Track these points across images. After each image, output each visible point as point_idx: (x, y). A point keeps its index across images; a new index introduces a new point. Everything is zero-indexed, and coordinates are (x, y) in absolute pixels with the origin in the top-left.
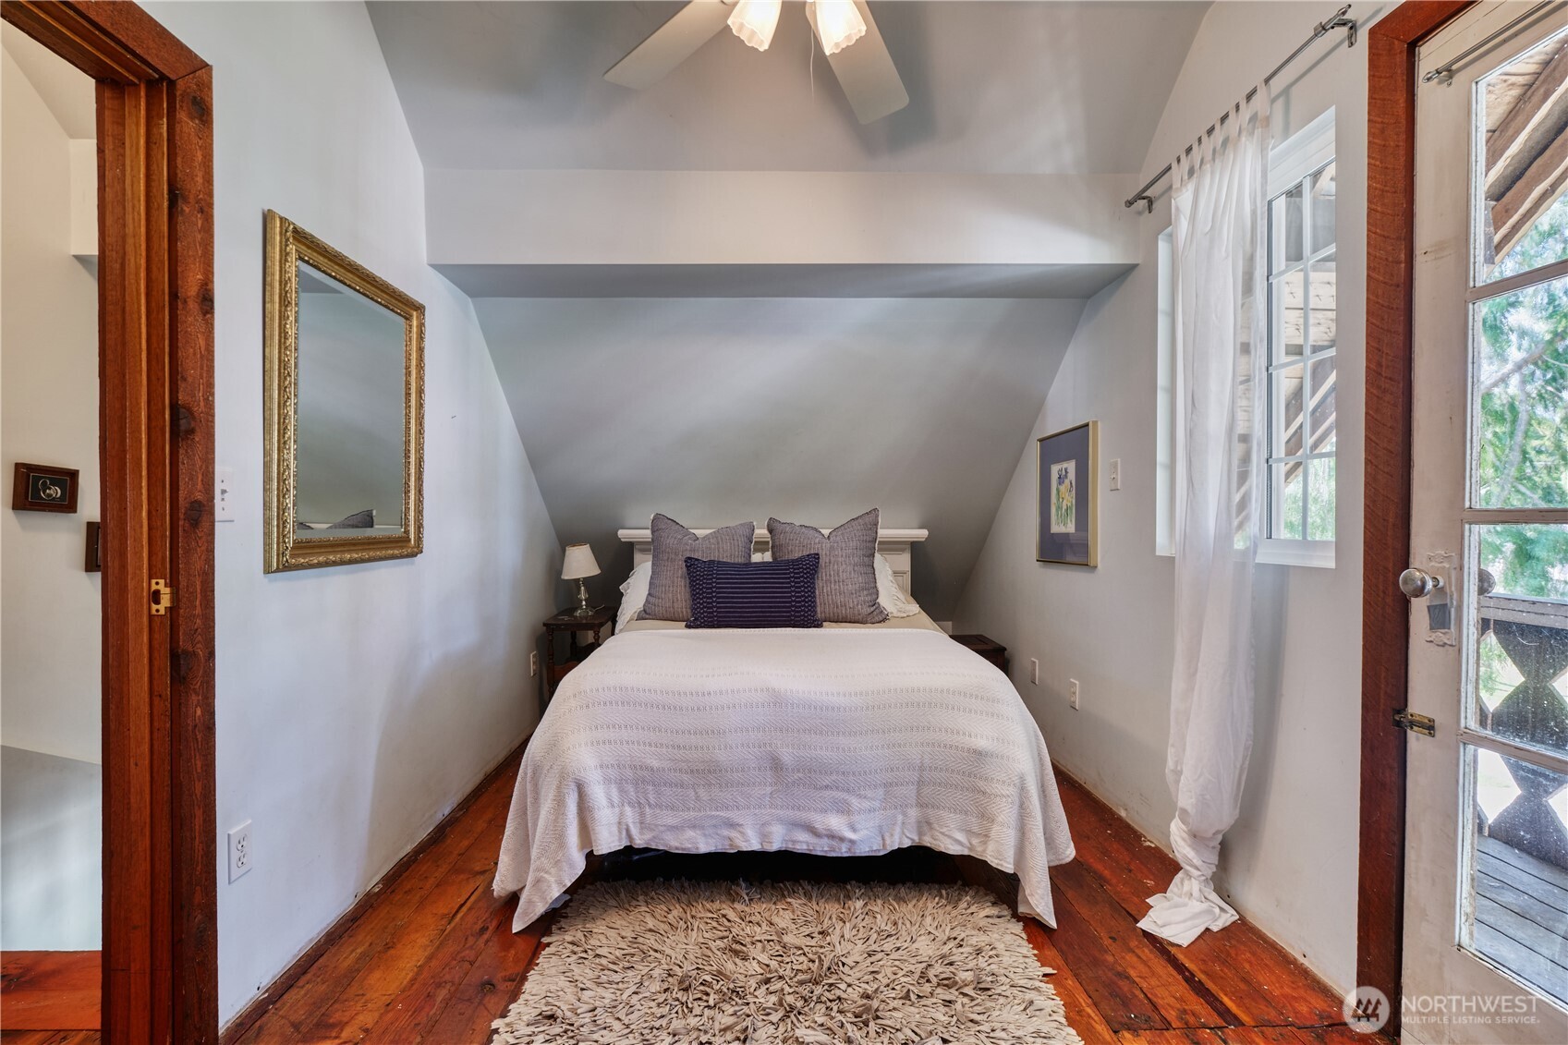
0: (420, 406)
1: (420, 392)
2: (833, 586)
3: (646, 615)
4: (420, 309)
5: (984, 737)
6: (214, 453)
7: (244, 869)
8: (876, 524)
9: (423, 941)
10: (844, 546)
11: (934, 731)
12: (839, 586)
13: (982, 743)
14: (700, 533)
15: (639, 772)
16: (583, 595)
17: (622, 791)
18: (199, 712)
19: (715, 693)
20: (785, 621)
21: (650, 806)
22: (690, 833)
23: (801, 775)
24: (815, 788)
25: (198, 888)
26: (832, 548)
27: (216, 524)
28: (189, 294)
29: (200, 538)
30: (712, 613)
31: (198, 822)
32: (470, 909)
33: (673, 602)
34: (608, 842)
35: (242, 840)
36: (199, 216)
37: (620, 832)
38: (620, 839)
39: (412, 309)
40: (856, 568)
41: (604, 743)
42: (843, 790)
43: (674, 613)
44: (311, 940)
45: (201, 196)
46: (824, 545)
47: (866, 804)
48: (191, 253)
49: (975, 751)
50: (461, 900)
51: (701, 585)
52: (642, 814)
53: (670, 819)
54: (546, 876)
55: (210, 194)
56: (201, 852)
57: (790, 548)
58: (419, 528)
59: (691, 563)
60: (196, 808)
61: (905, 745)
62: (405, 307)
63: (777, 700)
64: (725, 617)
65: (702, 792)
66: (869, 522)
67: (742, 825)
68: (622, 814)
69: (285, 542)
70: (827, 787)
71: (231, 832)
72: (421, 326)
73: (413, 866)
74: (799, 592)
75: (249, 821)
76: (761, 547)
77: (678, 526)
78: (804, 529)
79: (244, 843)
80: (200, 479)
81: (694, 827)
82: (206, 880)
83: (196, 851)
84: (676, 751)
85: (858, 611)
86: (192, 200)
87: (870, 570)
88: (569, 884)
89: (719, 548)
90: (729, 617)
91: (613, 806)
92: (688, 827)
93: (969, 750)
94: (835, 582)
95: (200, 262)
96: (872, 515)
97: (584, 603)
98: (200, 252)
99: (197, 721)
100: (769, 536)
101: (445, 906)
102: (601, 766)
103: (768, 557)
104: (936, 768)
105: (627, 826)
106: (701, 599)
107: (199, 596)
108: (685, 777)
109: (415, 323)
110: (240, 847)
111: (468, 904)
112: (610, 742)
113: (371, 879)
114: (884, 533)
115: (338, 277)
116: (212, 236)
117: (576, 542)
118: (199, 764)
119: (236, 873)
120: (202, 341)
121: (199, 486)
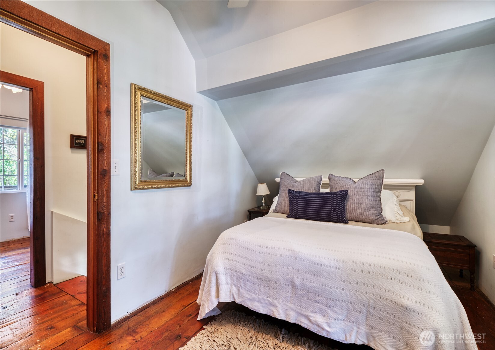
0: (191, 138)
1: (191, 133)
2: (355, 205)
3: (275, 211)
4: (191, 107)
5: (410, 300)
6: (110, 155)
7: (122, 277)
8: (383, 177)
9: (173, 313)
10: (362, 186)
11: (378, 288)
12: (359, 205)
13: (407, 303)
14: (299, 180)
15: (238, 274)
16: (264, 201)
17: (232, 279)
18: (105, 229)
19: (270, 248)
20: (328, 219)
21: (242, 288)
22: (257, 304)
23: (304, 292)
24: (311, 300)
25: (104, 280)
26: (356, 188)
27: (111, 176)
28: (102, 110)
29: (106, 180)
30: (296, 212)
31: (104, 261)
32: (191, 306)
33: (284, 207)
34: (225, 298)
35: (122, 268)
36: (105, 88)
37: (230, 295)
38: (230, 298)
39: (188, 107)
40: (368, 197)
41: (227, 259)
42: (324, 305)
43: (285, 211)
44: (148, 302)
45: (106, 82)
46: (352, 186)
47: (336, 316)
48: (102, 99)
49: (402, 306)
50: (191, 302)
51: (292, 201)
52: (239, 290)
53: (249, 296)
54: (205, 303)
55: (109, 81)
56: (105, 270)
57: (336, 187)
58: (190, 177)
59: (290, 192)
60: (104, 257)
61: (359, 292)
62: (186, 107)
63: (295, 256)
64: (301, 215)
65: (261, 288)
66: (379, 176)
67: (277, 307)
68: (231, 289)
69: (135, 181)
70: (316, 301)
71: (118, 265)
72: (191, 112)
73: (186, 286)
74: (335, 207)
75: (125, 263)
76: (325, 185)
77: (290, 177)
78: (344, 178)
79: (123, 269)
80: (106, 163)
81: (258, 301)
82: (107, 278)
83: (104, 269)
84: (252, 269)
85: (369, 217)
86: (103, 84)
87: (378, 199)
88: (211, 310)
89: (304, 186)
90: (303, 215)
91: (228, 284)
92: (256, 301)
93: (398, 304)
94: (357, 203)
95: (106, 101)
96: (381, 173)
97: (264, 204)
98: (106, 98)
99: (104, 232)
100: (329, 181)
101: (185, 303)
102: (225, 268)
103: (327, 190)
104: (377, 309)
105: (233, 293)
106: (292, 206)
107: (105, 196)
108: (255, 280)
109: (189, 111)
110: (121, 270)
111: (192, 304)
112: (229, 259)
113: (172, 287)
114: (386, 181)
115: (157, 100)
116: (110, 93)
117: (261, 182)
118: (105, 244)
119: (119, 277)
120: (106, 123)
121: (106, 165)
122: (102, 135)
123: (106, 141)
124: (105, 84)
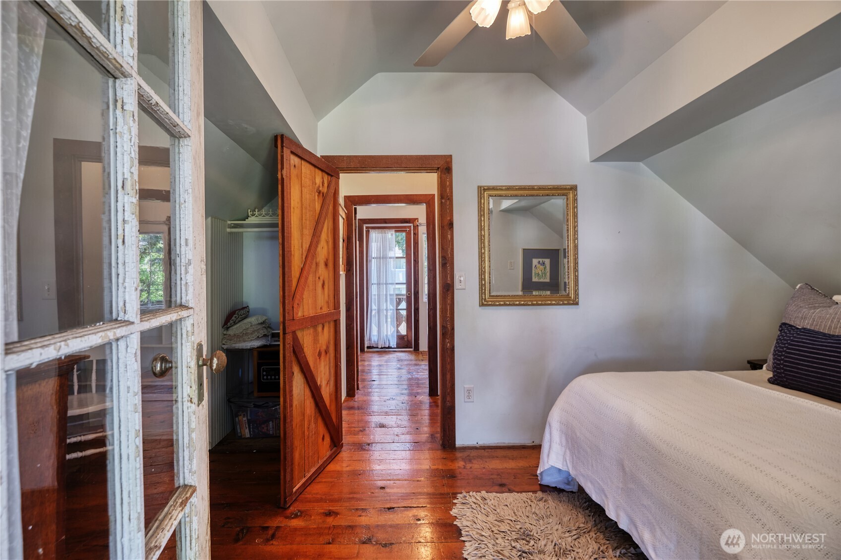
4: (574, 188)
6: (454, 269)
7: (470, 400)
21: (575, 456)
22: (590, 485)
25: (448, 396)
27: (455, 290)
29: (449, 294)
30: (781, 373)
37: (563, 461)
39: (570, 190)
48: (445, 213)
52: (573, 458)
56: (449, 386)
59: (785, 328)
62: (566, 191)
65: (594, 463)
68: (565, 452)
72: (575, 195)
79: (470, 392)
80: (449, 277)
82: (451, 395)
90: (796, 381)
92: (589, 480)
95: (448, 214)
98: (448, 211)
99: (448, 347)
105: (566, 460)
109: (572, 196)
110: (468, 392)
118: (449, 360)
119: (467, 400)
120: (449, 236)
121: (449, 279)
122: (445, 249)
123: (449, 256)
124: (448, 196)
